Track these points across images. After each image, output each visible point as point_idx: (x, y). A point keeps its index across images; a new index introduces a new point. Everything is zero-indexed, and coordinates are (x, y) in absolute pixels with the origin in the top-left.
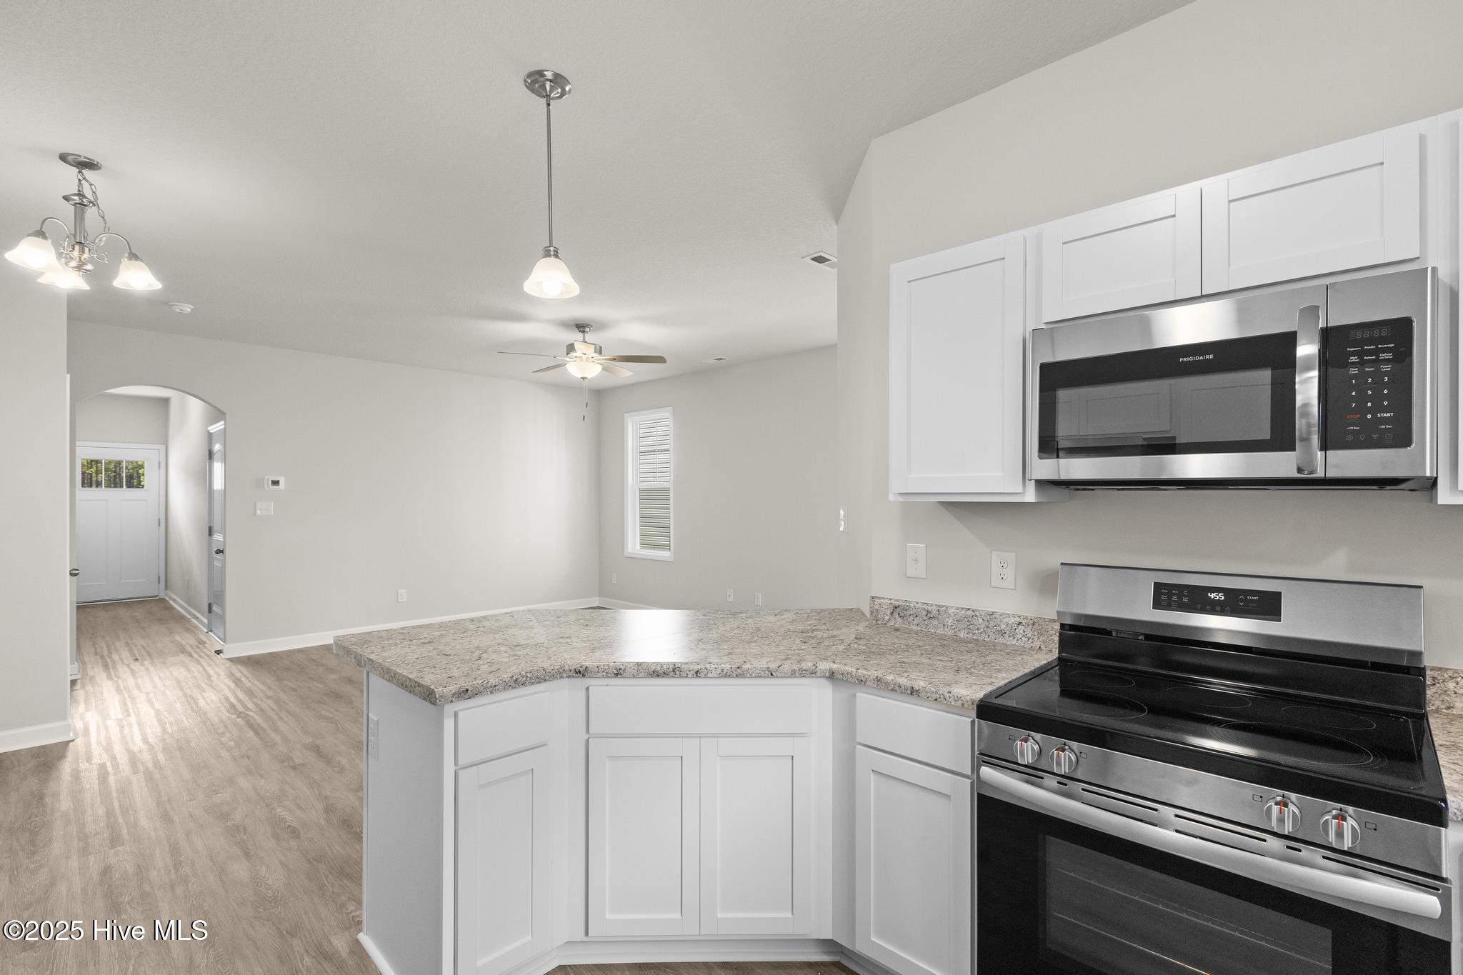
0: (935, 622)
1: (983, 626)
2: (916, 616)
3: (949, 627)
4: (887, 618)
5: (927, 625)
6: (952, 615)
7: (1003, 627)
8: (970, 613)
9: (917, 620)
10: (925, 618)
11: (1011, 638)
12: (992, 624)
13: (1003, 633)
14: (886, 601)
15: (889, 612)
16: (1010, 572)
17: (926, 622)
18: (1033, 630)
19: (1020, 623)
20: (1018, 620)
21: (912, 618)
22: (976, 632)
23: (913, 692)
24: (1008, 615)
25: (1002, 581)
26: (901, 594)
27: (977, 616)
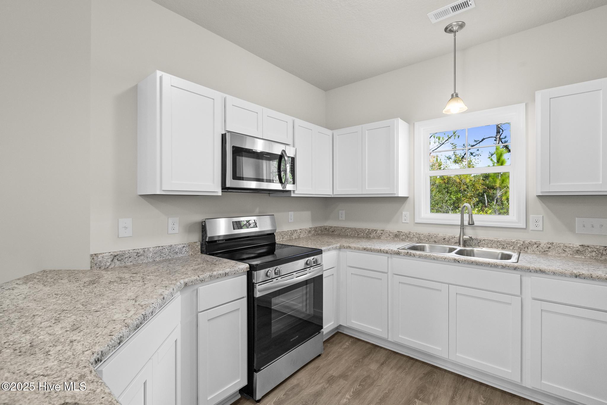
0: (142, 257)
1: (167, 252)
2: (130, 257)
3: (150, 258)
4: (108, 264)
5: (137, 260)
6: (152, 251)
7: (177, 250)
8: (161, 248)
9: (130, 260)
10: (135, 257)
11: (180, 254)
12: (172, 250)
13: (176, 253)
14: (107, 254)
15: (110, 260)
16: (177, 227)
17: (136, 259)
18: (189, 248)
19: (184, 247)
20: (183, 245)
21: (127, 259)
22: (165, 256)
23: (226, 274)
24: (178, 245)
25: (173, 231)
26: (117, 248)
27: (164, 249)
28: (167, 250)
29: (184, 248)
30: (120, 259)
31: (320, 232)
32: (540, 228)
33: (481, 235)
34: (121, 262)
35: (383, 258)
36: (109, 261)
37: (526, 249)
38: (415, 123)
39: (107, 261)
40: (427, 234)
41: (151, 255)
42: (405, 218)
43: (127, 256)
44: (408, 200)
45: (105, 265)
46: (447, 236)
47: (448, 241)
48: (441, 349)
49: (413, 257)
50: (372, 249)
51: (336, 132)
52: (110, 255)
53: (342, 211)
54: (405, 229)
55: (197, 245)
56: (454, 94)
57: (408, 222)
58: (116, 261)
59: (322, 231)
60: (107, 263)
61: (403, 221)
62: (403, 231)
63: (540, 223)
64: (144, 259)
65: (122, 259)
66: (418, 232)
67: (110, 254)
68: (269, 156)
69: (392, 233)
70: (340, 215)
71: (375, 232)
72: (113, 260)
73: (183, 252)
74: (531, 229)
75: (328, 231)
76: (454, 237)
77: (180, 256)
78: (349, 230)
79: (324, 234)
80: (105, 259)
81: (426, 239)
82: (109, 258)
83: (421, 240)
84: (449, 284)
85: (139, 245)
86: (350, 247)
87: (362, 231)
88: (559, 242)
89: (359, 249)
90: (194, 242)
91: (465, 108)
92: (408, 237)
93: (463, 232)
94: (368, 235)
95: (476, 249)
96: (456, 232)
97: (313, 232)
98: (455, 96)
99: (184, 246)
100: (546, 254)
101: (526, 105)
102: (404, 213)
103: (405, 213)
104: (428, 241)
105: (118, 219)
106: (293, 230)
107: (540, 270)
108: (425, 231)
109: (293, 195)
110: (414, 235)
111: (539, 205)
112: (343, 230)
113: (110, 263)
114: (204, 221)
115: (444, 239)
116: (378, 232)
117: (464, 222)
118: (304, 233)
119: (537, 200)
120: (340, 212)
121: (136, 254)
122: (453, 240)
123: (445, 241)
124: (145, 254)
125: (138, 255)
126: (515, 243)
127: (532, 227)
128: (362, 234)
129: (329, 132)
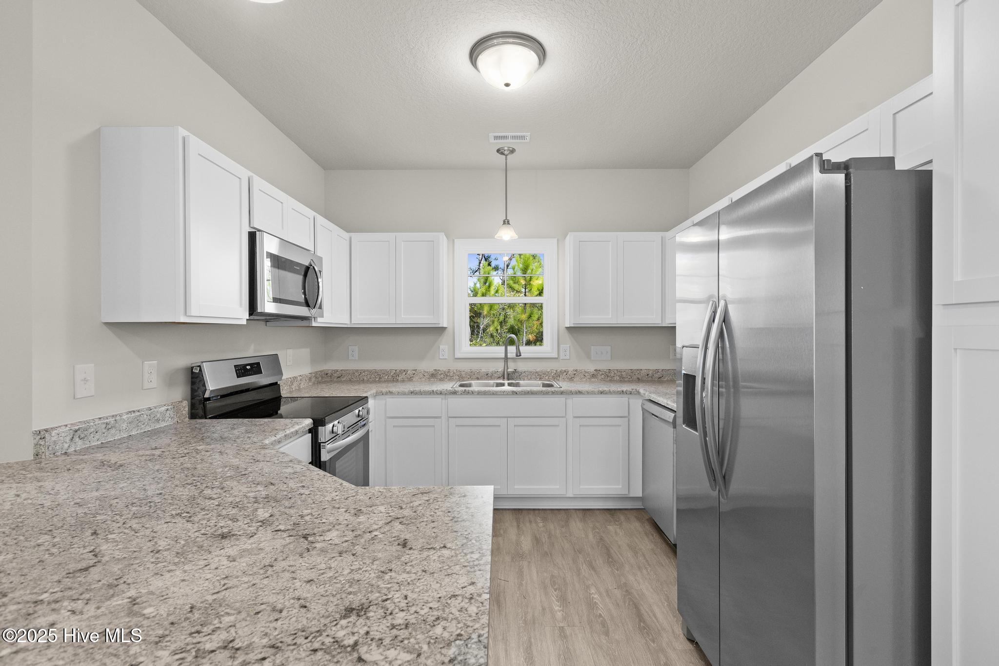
0: (113, 431)
2: (97, 432)
5: (106, 436)
10: (104, 431)
12: (152, 416)
15: (68, 439)
17: (105, 435)
21: (92, 435)
28: (145, 416)
29: (168, 412)
30: (82, 436)
31: (320, 379)
32: (568, 357)
33: (521, 366)
34: (83, 440)
35: (437, 400)
36: (68, 441)
37: (558, 378)
38: (455, 240)
39: (64, 442)
40: (469, 371)
41: (124, 426)
42: (443, 353)
43: (92, 430)
44: (447, 330)
45: (62, 449)
46: (491, 371)
47: (491, 377)
48: (499, 487)
49: (471, 394)
50: (421, 391)
51: (355, 236)
52: (69, 430)
53: (353, 347)
54: (442, 367)
55: (184, 405)
56: (506, 221)
57: (447, 358)
58: (77, 439)
59: (322, 378)
60: (64, 444)
61: (441, 357)
62: (441, 369)
63: (568, 353)
64: (116, 434)
65: (86, 436)
66: (458, 369)
67: (68, 428)
68: (298, 268)
69: (427, 372)
70: (350, 353)
71: (404, 373)
72: (73, 438)
73: (167, 419)
74: (561, 358)
75: (331, 377)
76: (497, 371)
77: (163, 424)
78: (366, 373)
79: (325, 382)
80: (62, 438)
81: (468, 377)
82: (67, 436)
83: (462, 377)
84: (507, 417)
85: (107, 409)
86: (391, 393)
87: (386, 372)
88: (581, 369)
89: (404, 394)
90: (179, 402)
91: (516, 237)
92: (447, 376)
93: (507, 366)
94: (394, 377)
95: (521, 382)
96: (500, 367)
97: (313, 379)
98: (506, 222)
99: (167, 408)
100: (573, 380)
101: (558, 240)
102: (441, 347)
103: (444, 347)
104: (471, 378)
105: (74, 367)
106: (293, 377)
107: (579, 391)
108: (465, 367)
109: (314, 324)
110: (454, 373)
111: (566, 335)
112: (357, 374)
113: (68, 444)
114: (199, 366)
115: (487, 374)
116: (408, 373)
117: (508, 355)
118: (305, 381)
119: (566, 331)
120: (350, 348)
121: (104, 426)
122: (496, 375)
123: (488, 376)
124: (117, 425)
125: (108, 427)
126: (550, 373)
127: (562, 357)
128: (386, 377)
129: (346, 235)
